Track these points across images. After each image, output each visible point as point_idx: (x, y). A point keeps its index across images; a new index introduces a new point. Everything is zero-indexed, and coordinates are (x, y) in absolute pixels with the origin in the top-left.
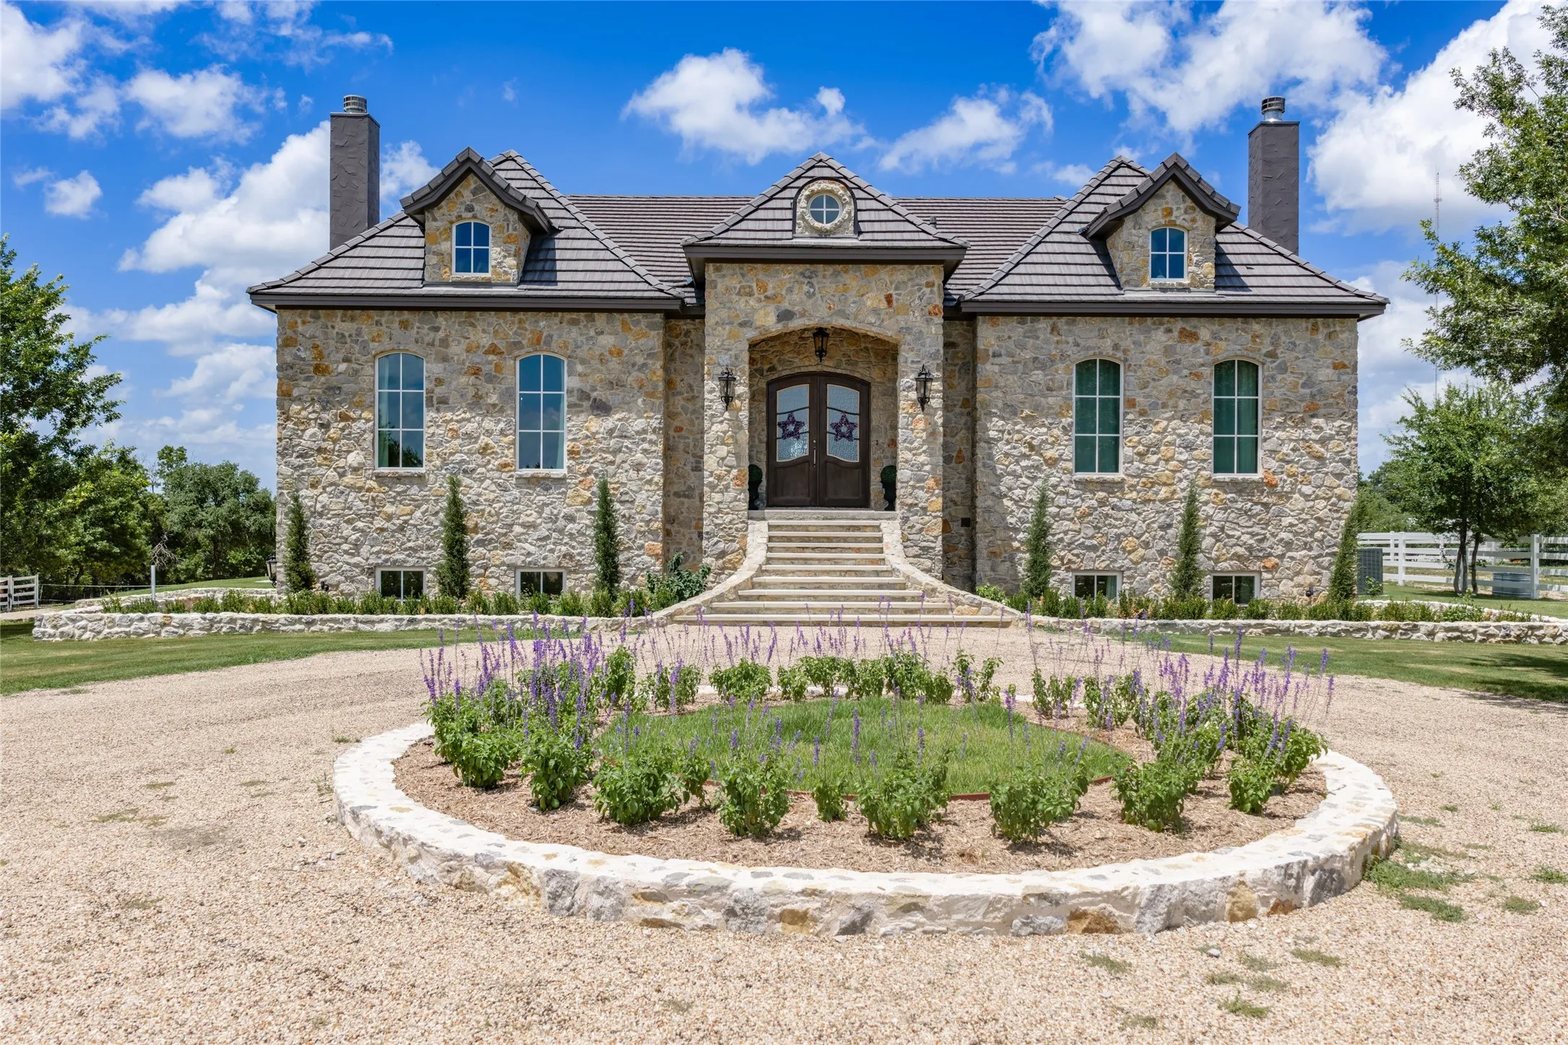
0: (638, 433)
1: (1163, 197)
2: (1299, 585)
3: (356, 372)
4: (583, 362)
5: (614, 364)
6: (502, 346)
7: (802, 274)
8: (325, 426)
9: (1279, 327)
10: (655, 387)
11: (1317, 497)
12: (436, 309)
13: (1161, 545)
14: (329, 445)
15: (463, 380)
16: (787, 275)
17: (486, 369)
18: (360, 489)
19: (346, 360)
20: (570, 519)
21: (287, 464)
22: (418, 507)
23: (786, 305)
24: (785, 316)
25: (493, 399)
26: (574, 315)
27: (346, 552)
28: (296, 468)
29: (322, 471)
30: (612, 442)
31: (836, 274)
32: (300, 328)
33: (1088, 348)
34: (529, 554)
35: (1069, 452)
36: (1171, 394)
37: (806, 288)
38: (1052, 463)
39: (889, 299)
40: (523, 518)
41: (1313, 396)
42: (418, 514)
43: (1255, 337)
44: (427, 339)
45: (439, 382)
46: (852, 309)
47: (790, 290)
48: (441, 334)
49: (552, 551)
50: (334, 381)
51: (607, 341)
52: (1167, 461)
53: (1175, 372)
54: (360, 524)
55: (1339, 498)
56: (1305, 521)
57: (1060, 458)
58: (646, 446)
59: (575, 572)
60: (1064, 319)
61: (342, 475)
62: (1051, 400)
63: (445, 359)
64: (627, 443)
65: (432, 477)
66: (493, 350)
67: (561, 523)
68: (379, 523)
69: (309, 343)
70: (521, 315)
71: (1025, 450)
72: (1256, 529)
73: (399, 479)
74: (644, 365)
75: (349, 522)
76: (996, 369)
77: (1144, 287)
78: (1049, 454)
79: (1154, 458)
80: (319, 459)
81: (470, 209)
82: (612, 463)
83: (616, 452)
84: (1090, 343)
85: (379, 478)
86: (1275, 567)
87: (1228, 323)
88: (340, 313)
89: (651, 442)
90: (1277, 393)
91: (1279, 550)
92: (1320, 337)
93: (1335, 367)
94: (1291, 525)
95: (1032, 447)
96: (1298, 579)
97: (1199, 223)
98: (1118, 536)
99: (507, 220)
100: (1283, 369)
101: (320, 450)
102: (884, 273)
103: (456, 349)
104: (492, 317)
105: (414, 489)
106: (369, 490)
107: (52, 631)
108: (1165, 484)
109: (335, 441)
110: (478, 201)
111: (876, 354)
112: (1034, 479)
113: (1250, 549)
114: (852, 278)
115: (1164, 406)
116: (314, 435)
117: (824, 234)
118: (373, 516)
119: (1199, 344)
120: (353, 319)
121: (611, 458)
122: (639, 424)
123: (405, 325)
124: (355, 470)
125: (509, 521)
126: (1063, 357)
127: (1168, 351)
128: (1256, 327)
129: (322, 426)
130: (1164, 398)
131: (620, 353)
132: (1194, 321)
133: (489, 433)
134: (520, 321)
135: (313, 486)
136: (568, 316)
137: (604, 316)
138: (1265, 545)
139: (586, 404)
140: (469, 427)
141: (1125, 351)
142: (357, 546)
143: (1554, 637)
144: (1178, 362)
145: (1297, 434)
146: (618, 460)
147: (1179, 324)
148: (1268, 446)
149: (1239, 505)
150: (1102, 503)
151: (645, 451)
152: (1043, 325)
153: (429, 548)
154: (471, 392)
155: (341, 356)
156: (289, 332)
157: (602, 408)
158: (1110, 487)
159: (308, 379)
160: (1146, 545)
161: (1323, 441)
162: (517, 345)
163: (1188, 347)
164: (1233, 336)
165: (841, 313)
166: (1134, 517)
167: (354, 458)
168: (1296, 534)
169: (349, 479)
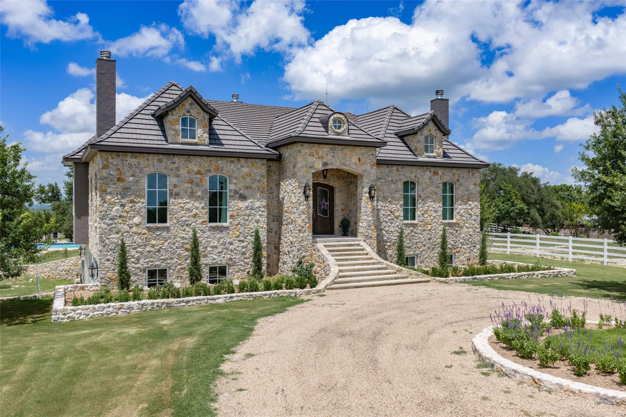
0: (257, 208)
1: (428, 125)
2: (465, 257)
3: (138, 181)
4: (236, 178)
5: (248, 179)
6: (203, 171)
7: (331, 149)
8: (123, 206)
9: (460, 171)
10: (264, 189)
11: (470, 228)
12: (174, 155)
13: (429, 245)
14: (125, 214)
15: (186, 185)
16: (326, 149)
17: (196, 181)
18: (140, 234)
19: (133, 176)
20: (231, 243)
21: (104, 223)
22: (166, 241)
23: (325, 160)
24: (325, 164)
25: (199, 193)
26: (232, 159)
27: (133, 262)
28: (108, 225)
29: (121, 226)
30: (248, 211)
31: (342, 149)
32: (110, 161)
33: (407, 177)
34: (214, 259)
35: (402, 214)
36: (431, 193)
37: (332, 154)
38: (397, 217)
39: (359, 159)
40: (212, 244)
41: (469, 194)
42: (166, 244)
43: (454, 174)
44: (170, 167)
45: (175, 186)
46: (348, 162)
47: (327, 155)
48: (176, 165)
49: (224, 257)
50: (127, 185)
51: (245, 170)
52: (430, 216)
53: (432, 186)
54: (140, 250)
55: (475, 228)
56: (467, 236)
57: (400, 216)
58: (260, 213)
59: (233, 266)
60: (400, 166)
61: (131, 228)
62: (397, 195)
63: (178, 176)
64: (253, 212)
65: (172, 227)
66: (199, 173)
67: (227, 245)
68: (148, 248)
69: (115, 168)
70: (211, 158)
71: (389, 213)
72: (454, 239)
73: (158, 229)
74: (260, 180)
75: (134, 249)
76: (380, 184)
77: (423, 156)
78: (396, 214)
79: (426, 216)
80: (120, 221)
81: (188, 112)
82: (247, 220)
83: (249, 216)
84: (408, 175)
85: (148, 228)
86: (459, 251)
87: (447, 169)
88: (129, 154)
89: (263, 211)
90: (460, 193)
91: (460, 245)
92: (470, 175)
93: (474, 185)
94: (464, 237)
95: (391, 212)
96: (465, 255)
97: (438, 135)
98: (416, 243)
99: (204, 117)
100: (461, 185)
101: (120, 217)
102: (358, 150)
103: (183, 172)
104: (198, 159)
105: (164, 233)
106: (144, 234)
107: (63, 317)
108: (430, 224)
109: (128, 212)
110: (192, 108)
111: (337, 177)
112: (392, 223)
113: (453, 246)
114: (347, 151)
115: (429, 197)
116: (118, 210)
117: (338, 134)
118: (145, 246)
119: (438, 176)
120: (136, 157)
121: (247, 218)
122: (257, 204)
123: (160, 161)
124: (137, 225)
125: (206, 245)
126: (400, 180)
127: (430, 178)
128: (454, 171)
129: (121, 205)
130: (429, 194)
131: (250, 175)
132: (437, 168)
133: (197, 208)
134: (210, 161)
135: (117, 233)
136: (230, 159)
137: (244, 159)
138: (457, 244)
139: (237, 196)
140: (189, 206)
141: (418, 178)
142: (138, 259)
143: (564, 274)
144: (433, 182)
145: (465, 207)
146: (250, 219)
147: (433, 169)
148: (457, 211)
149: (450, 231)
150: (412, 231)
151: (260, 215)
152: (394, 168)
153: (171, 259)
154: (189, 191)
155: (130, 174)
156: (105, 162)
157: (243, 198)
158: (414, 226)
159: (115, 184)
160: (424, 246)
161: (471, 209)
162: (209, 171)
163: (435, 177)
164: (448, 174)
165: (344, 164)
166: (421, 236)
167: (137, 220)
168: (464, 240)
169: (134, 229)
